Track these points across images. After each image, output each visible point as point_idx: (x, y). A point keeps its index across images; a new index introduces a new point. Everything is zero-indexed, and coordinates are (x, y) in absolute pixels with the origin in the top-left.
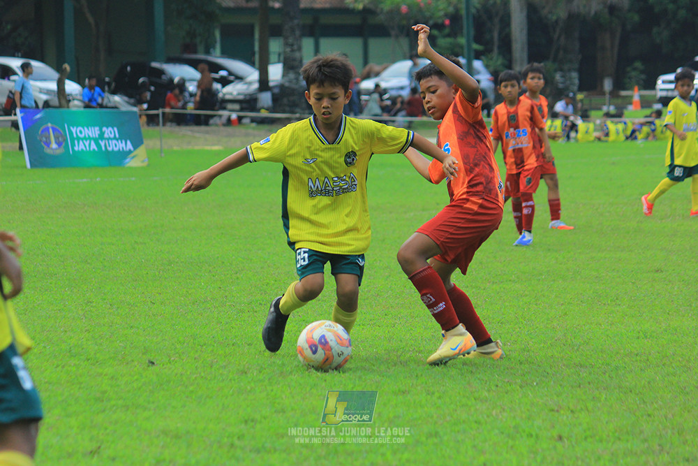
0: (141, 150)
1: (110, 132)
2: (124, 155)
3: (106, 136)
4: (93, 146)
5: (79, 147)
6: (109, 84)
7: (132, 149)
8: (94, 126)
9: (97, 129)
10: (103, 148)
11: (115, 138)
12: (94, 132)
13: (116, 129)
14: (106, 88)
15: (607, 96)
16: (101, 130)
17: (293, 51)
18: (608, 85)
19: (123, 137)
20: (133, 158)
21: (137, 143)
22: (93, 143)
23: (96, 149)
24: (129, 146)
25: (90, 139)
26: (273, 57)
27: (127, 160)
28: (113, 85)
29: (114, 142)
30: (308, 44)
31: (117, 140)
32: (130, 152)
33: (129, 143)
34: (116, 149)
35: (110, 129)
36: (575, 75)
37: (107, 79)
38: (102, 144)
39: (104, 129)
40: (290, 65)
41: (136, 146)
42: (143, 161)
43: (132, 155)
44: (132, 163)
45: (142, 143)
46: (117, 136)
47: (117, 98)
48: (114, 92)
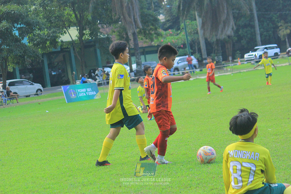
0: (98, 94)
1: (89, 90)
2: (94, 95)
3: (88, 91)
4: (85, 94)
5: (81, 95)
6: (87, 76)
7: (96, 94)
8: (84, 88)
9: (85, 89)
10: (88, 95)
11: (90, 91)
12: (84, 90)
13: (90, 89)
14: (86, 77)
15: (231, 62)
16: (86, 89)
17: (138, 60)
18: (230, 58)
19: (93, 91)
20: (97, 96)
21: (97, 92)
22: (84, 93)
23: (86, 95)
24: (95, 93)
25: (83, 92)
26: (133, 62)
27: (95, 97)
28: (88, 76)
29: (90, 92)
30: (142, 57)
31: (91, 92)
32: (95, 95)
33: (95, 92)
34: (91, 94)
35: (89, 89)
36: (221, 57)
37: (86, 75)
38: (87, 93)
39: (87, 89)
40: (138, 64)
41: (97, 93)
42: (99, 97)
43: (96, 95)
44: (96, 98)
45: (98, 92)
46: (91, 90)
47: (90, 80)
48: (89, 78)
